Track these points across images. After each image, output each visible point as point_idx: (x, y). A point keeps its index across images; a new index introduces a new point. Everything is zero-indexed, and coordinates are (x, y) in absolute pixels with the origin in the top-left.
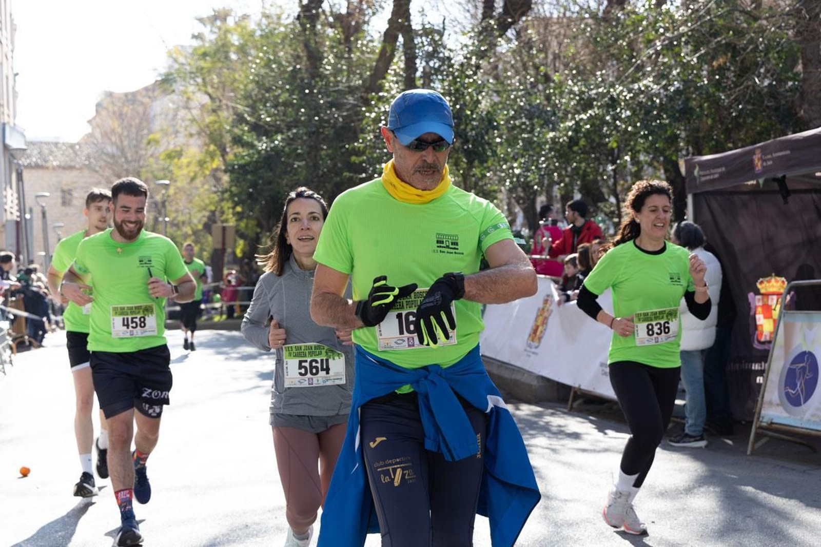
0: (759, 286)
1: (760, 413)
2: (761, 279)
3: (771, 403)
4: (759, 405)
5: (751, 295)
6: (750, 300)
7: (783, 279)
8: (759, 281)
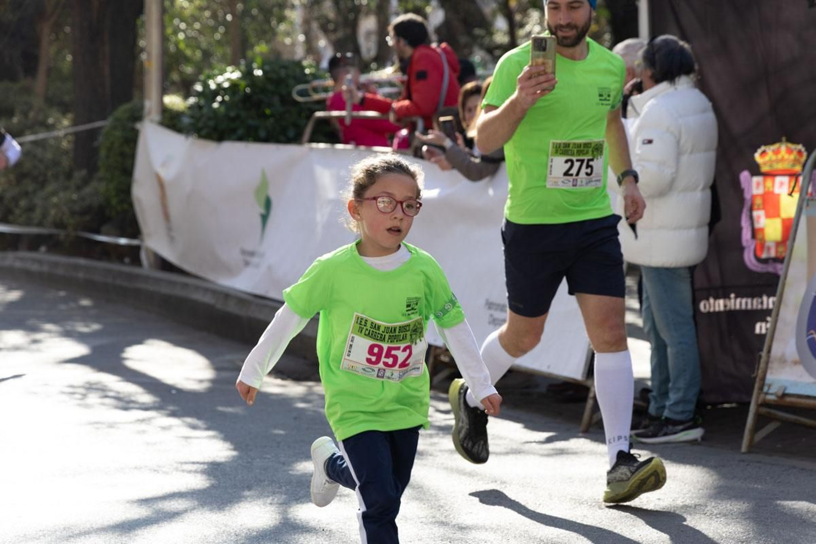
0: (757, 156)
1: (763, 379)
2: (763, 148)
3: (783, 361)
4: (762, 365)
5: (744, 175)
6: (744, 185)
7: (800, 147)
8: (760, 151)
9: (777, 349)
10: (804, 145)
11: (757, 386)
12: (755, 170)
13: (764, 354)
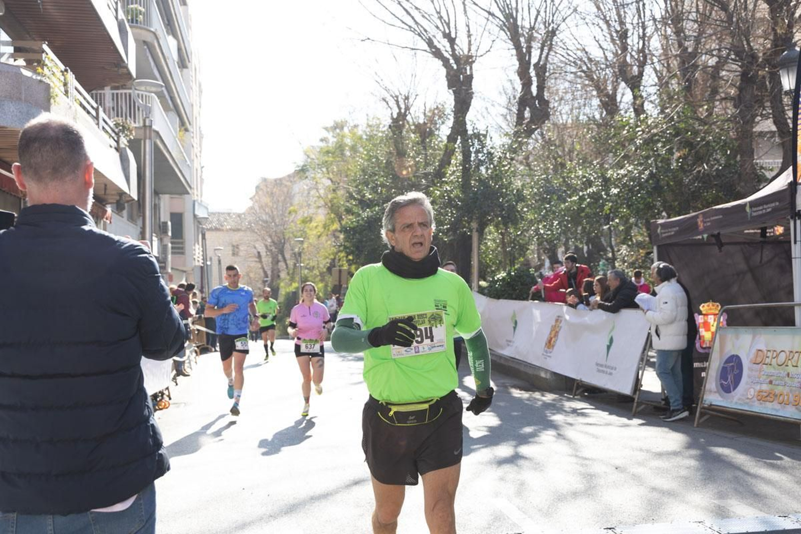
0: (701, 308)
1: (703, 398)
2: (703, 304)
3: (711, 391)
4: (702, 393)
5: (696, 315)
6: (696, 318)
7: (718, 304)
8: (702, 305)
9: (708, 386)
10: (720, 303)
11: (700, 400)
12: (700, 313)
13: (703, 388)
